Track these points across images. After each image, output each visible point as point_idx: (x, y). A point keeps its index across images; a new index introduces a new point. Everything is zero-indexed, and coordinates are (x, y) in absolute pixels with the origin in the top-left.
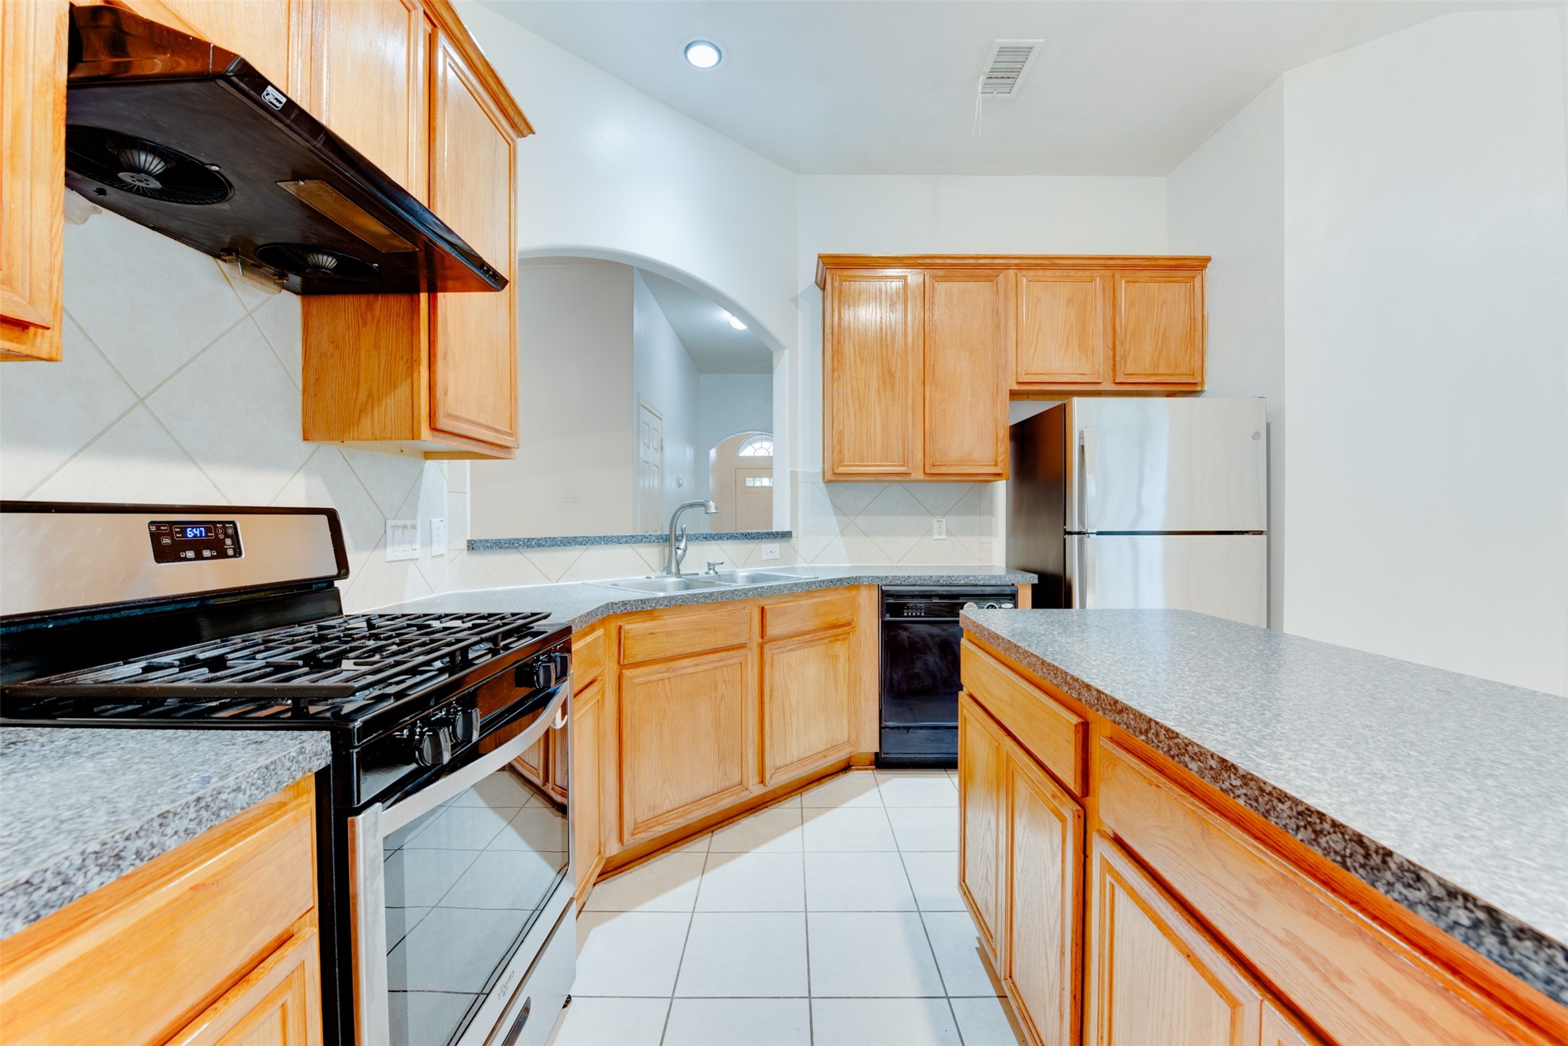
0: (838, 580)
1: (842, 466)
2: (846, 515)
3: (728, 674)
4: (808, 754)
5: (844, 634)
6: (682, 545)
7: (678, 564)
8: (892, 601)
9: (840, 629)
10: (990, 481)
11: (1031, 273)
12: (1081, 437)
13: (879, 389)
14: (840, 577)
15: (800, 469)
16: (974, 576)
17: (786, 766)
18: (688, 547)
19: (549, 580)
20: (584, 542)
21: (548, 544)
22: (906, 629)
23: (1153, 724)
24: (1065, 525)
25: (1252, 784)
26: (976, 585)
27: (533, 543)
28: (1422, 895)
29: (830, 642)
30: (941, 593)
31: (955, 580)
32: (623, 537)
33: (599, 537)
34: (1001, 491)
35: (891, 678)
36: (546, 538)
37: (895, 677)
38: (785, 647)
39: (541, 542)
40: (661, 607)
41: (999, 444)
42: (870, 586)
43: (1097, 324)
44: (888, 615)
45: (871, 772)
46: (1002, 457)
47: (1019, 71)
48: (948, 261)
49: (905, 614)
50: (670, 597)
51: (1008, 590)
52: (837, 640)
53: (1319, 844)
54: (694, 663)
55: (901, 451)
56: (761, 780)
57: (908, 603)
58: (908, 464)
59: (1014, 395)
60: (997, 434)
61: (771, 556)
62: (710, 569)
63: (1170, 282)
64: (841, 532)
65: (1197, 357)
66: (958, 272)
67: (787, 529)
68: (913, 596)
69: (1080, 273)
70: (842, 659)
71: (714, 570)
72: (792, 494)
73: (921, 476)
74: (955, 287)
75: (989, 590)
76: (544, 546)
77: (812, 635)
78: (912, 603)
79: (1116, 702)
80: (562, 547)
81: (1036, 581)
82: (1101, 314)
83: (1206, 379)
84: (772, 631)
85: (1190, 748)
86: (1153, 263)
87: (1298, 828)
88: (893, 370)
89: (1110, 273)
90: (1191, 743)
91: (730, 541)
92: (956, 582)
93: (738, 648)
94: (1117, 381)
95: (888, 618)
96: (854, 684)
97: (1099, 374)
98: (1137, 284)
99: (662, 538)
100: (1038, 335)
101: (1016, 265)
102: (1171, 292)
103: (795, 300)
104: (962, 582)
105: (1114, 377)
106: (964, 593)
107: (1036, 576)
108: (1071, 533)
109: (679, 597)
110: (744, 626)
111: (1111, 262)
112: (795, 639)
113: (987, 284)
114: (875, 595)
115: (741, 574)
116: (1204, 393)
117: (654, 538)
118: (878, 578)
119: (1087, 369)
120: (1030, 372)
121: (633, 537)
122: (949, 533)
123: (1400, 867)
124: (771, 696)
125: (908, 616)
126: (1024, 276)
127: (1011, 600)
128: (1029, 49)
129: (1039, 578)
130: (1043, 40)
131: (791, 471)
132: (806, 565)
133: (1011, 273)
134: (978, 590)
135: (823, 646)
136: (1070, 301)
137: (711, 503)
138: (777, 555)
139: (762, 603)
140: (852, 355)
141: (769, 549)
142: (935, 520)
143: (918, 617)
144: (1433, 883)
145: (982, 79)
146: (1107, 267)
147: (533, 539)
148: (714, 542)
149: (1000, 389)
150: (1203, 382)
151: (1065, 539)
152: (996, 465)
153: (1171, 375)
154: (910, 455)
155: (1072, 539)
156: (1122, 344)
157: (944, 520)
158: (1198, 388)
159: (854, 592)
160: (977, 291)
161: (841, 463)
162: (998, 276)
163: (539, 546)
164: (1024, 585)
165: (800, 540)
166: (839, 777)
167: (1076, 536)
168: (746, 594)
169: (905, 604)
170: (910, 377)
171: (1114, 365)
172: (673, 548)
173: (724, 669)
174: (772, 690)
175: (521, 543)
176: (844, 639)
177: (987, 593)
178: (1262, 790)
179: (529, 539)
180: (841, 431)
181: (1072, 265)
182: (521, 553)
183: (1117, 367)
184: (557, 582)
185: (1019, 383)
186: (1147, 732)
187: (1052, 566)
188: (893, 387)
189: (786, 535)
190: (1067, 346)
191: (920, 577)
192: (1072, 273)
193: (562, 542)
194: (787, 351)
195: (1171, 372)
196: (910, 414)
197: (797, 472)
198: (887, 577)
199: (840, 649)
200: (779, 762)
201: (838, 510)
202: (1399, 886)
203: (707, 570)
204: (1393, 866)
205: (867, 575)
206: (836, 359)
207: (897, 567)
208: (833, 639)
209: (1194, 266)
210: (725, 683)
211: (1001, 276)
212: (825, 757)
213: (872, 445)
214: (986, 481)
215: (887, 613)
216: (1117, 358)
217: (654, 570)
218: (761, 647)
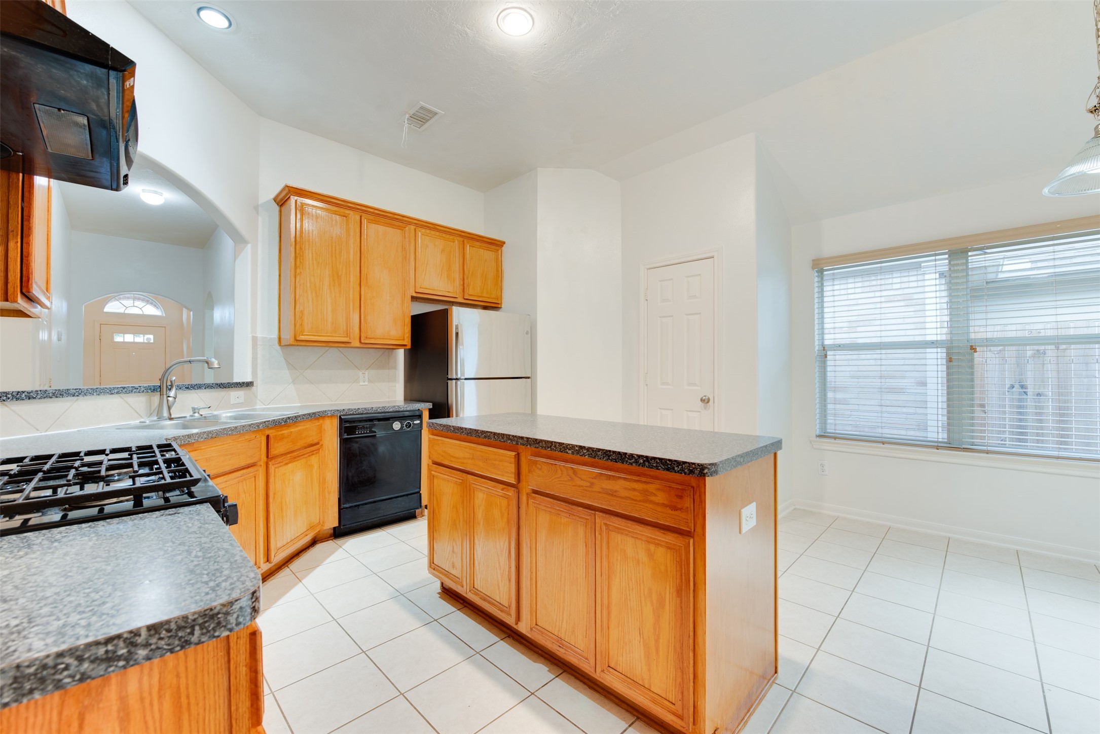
0: (313, 413)
1: (302, 335)
2: (297, 370)
3: (247, 486)
4: (296, 536)
5: (316, 450)
6: (172, 393)
7: (169, 408)
8: (348, 425)
9: (315, 447)
10: (395, 349)
11: (423, 230)
12: (457, 328)
13: (330, 285)
14: (314, 411)
15: (259, 335)
16: (398, 406)
17: (284, 546)
18: (177, 396)
19: (37, 430)
20: (77, 394)
21: (39, 397)
22: (357, 442)
23: (553, 443)
24: (448, 375)
25: (590, 450)
26: (399, 411)
27: (24, 395)
28: (633, 460)
29: (309, 456)
30: (379, 417)
31: (387, 409)
32: (114, 388)
33: (91, 389)
34: (400, 355)
35: (347, 475)
36: (37, 391)
37: (350, 474)
38: (282, 462)
39: (32, 394)
40: (202, 440)
41: (406, 327)
42: (332, 416)
43: (456, 266)
44: (346, 434)
45: (331, 541)
46: (407, 335)
47: (428, 120)
48: (376, 212)
49: (357, 433)
50: (208, 431)
51: (417, 413)
52: (313, 454)
53: (610, 459)
54: (225, 480)
55: (345, 327)
56: (266, 559)
57: (359, 425)
58: (350, 336)
59: (414, 299)
60: (404, 321)
61: (237, 401)
62: (195, 413)
63: (488, 250)
64: (293, 382)
65: (499, 290)
66: (383, 220)
67: (249, 380)
68: (360, 421)
69: (448, 236)
70: (316, 467)
71: (199, 413)
72: (253, 353)
73: (358, 344)
74: (381, 229)
75: (407, 414)
76: (35, 398)
77: (298, 452)
78: (361, 425)
79: (536, 440)
80: (54, 399)
81: (431, 407)
82: (458, 260)
83: (503, 302)
84: (274, 451)
85: (568, 446)
86: (481, 239)
87: (604, 457)
88: (340, 274)
89: (462, 239)
90: (569, 445)
91: (207, 390)
92: (387, 410)
93: (252, 466)
94: (465, 298)
95: (346, 436)
96: (323, 482)
97: (457, 293)
98: (474, 248)
99: (150, 389)
100: (426, 267)
101: (415, 224)
102: (487, 255)
103: (256, 208)
104: (391, 410)
105: (464, 295)
106: (393, 416)
107: (431, 404)
108: (451, 379)
109: (214, 432)
110: (255, 450)
111: (463, 234)
112: (289, 456)
113: (399, 231)
114: (336, 422)
115: (224, 415)
116: (501, 310)
117: (143, 389)
118: (338, 411)
119: (451, 290)
120: (422, 287)
121: (124, 388)
122: (369, 381)
123: (629, 456)
124: (274, 498)
125: (359, 434)
126: (420, 231)
127: (419, 418)
128: (436, 114)
129: (433, 405)
130: (444, 113)
131: (253, 336)
132: (265, 407)
133: (412, 227)
134: (401, 414)
135: (305, 460)
136: (443, 250)
137: (213, 360)
138: (242, 400)
139: (267, 432)
140: (310, 259)
141: (236, 395)
142: (361, 373)
143: (363, 434)
144: (636, 456)
145: (407, 116)
146: (461, 236)
147: (23, 392)
148: (193, 391)
149: (406, 294)
150: (501, 304)
151: (448, 383)
152: (404, 340)
153: (488, 298)
154: (351, 331)
155: (452, 382)
156: (467, 278)
157: (367, 373)
158: (500, 306)
159: (321, 421)
160: (393, 234)
161: (302, 333)
162: (405, 228)
163: (29, 399)
164: (425, 409)
165: (259, 389)
166: (310, 550)
167: (454, 381)
168: (258, 426)
169: (356, 426)
170: (352, 280)
171: (464, 289)
172: (165, 396)
173: (244, 482)
174: (275, 494)
175: (9, 396)
176: (317, 453)
177: (406, 415)
178: (593, 451)
179: (18, 392)
180: (302, 311)
181: (444, 231)
182: (6, 405)
183: (465, 290)
184: (46, 431)
185: (416, 292)
186: (551, 447)
187: (439, 399)
188: (340, 285)
189: (249, 385)
190: (441, 275)
191: (365, 409)
192: (444, 235)
193: (54, 394)
194: (249, 246)
195: (488, 296)
196: (351, 304)
197: (257, 337)
198: (344, 410)
199: (314, 460)
200: (279, 545)
201: (291, 366)
202: (629, 461)
203: (191, 414)
204: (627, 456)
205: (330, 409)
206: (298, 260)
207: (335, 404)
208: (310, 454)
209: (499, 245)
210: (245, 493)
211: (407, 228)
212: (307, 535)
213: (325, 322)
214: (393, 349)
215: (345, 433)
216: (465, 286)
217: (141, 417)
218: (267, 464)
